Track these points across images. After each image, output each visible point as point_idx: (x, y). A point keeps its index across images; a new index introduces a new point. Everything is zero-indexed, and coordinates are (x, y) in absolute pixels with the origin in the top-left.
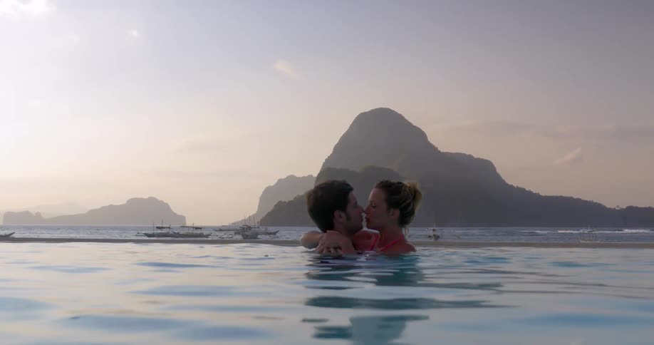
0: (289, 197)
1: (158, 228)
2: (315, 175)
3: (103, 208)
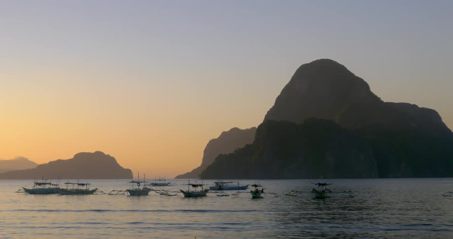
0: (229, 150)
3: (51, 163)
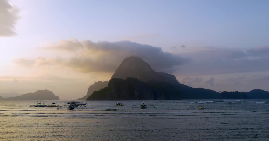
1: (39, 103)
2: (109, 81)
3: (27, 94)
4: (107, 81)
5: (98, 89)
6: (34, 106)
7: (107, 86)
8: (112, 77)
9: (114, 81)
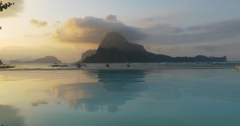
2: (97, 49)
4: (95, 50)
5: (89, 55)
6: (51, 66)
7: (95, 53)
8: (99, 47)
9: (100, 50)
